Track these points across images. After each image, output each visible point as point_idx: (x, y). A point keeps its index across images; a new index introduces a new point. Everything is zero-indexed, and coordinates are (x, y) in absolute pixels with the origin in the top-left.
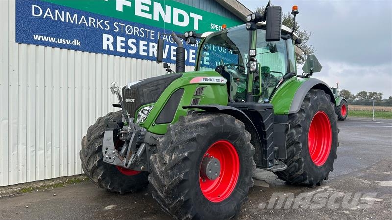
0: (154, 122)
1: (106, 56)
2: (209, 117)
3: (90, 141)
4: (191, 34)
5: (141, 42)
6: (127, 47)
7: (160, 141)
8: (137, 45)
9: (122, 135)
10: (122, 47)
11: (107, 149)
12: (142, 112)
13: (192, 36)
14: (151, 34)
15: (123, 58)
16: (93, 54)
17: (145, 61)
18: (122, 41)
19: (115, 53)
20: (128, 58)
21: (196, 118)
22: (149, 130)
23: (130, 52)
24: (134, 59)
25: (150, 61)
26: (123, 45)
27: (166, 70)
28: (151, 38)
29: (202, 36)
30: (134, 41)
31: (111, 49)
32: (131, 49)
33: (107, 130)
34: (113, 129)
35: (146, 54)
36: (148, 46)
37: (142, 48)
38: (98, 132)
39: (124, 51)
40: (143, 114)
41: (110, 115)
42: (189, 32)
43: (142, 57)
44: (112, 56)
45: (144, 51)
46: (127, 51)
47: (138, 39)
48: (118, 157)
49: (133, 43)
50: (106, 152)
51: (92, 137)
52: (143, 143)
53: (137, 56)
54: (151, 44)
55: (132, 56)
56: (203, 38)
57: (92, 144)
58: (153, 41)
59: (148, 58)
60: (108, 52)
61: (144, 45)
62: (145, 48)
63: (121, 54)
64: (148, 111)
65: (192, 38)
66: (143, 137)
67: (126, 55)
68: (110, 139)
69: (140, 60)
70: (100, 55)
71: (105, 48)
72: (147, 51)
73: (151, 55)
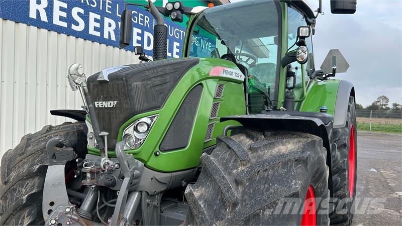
0: (157, 149)
1: (33, 29)
2: (296, 140)
3: (9, 185)
4: (177, 6)
5: (93, 16)
6: (70, 20)
7: (197, 194)
8: (86, 18)
9: (88, 175)
10: (61, 19)
11: (52, 204)
12: (136, 129)
13: (180, 9)
14: (107, 6)
15: (63, 36)
16: (10, 24)
17: (97, 44)
18: (62, 9)
19: (50, 26)
20: (71, 37)
21: (270, 144)
22: (149, 164)
23: (74, 27)
24: (81, 40)
25: (104, 46)
26: (64, 15)
27: (140, 58)
28: (107, 11)
29: (192, 11)
30: (82, 11)
31: (44, 18)
32: (77, 24)
33: (52, 164)
34: (65, 161)
35: (98, 34)
36: (101, 21)
37: (92, 24)
38: (26, 166)
39: (65, 25)
40: (137, 131)
41: (48, 131)
42: (173, 3)
43: (93, 39)
44: (44, 31)
45: (96, 29)
46: (70, 26)
47: (88, 9)
48: (78, 221)
49: (79, 14)
50: (50, 212)
51: (13, 174)
52: (135, 191)
53: (84, 35)
54: (107, 20)
55: (77, 35)
56: (194, 14)
57: (15, 190)
58: (109, 16)
59: (101, 40)
60: (38, 23)
61: (96, 20)
62: (98, 25)
63: (59, 30)
64: (148, 126)
65: (179, 12)
66: (136, 181)
67: (69, 32)
68: (60, 184)
69: (89, 42)
70: (23, 26)
71: (33, 15)
72: (101, 29)
73: (106, 36)
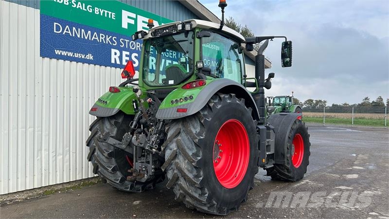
1: (113, 69)
8: (139, 58)
16: (103, 67)
18: (127, 56)
19: (121, 66)
26: (128, 59)
30: (137, 55)
31: (118, 62)
32: (135, 63)
44: (118, 69)
49: (135, 57)
60: (115, 65)
70: (108, 68)
71: (113, 61)
